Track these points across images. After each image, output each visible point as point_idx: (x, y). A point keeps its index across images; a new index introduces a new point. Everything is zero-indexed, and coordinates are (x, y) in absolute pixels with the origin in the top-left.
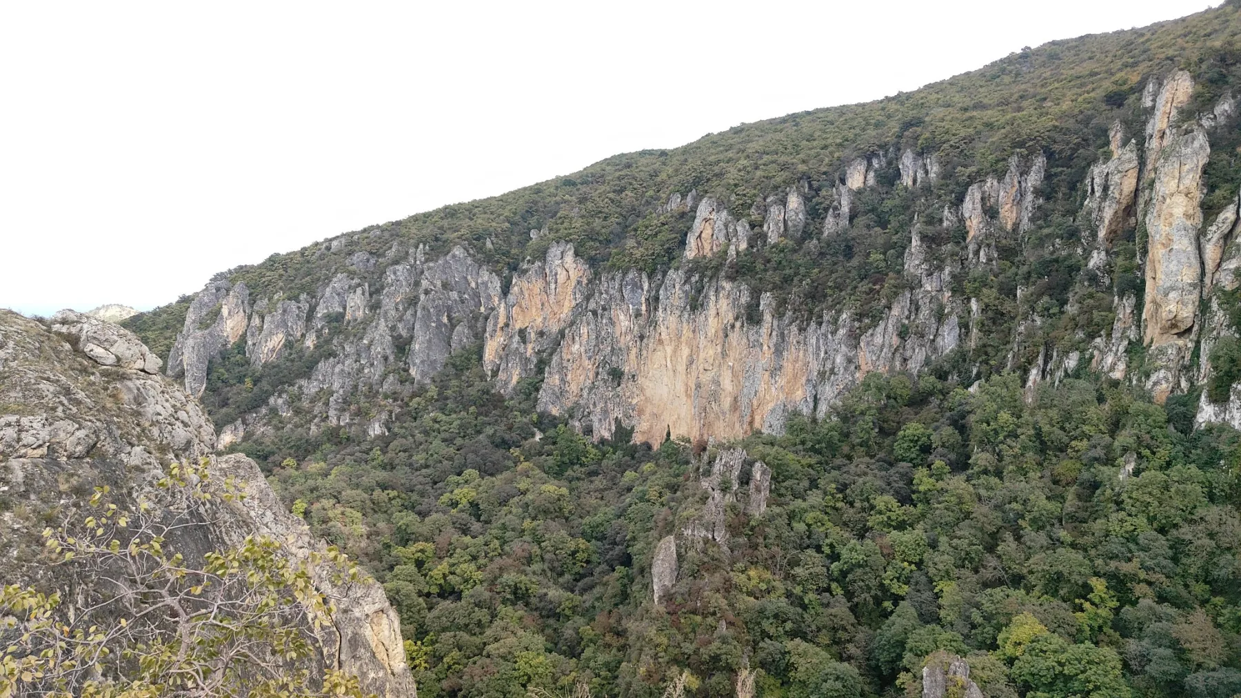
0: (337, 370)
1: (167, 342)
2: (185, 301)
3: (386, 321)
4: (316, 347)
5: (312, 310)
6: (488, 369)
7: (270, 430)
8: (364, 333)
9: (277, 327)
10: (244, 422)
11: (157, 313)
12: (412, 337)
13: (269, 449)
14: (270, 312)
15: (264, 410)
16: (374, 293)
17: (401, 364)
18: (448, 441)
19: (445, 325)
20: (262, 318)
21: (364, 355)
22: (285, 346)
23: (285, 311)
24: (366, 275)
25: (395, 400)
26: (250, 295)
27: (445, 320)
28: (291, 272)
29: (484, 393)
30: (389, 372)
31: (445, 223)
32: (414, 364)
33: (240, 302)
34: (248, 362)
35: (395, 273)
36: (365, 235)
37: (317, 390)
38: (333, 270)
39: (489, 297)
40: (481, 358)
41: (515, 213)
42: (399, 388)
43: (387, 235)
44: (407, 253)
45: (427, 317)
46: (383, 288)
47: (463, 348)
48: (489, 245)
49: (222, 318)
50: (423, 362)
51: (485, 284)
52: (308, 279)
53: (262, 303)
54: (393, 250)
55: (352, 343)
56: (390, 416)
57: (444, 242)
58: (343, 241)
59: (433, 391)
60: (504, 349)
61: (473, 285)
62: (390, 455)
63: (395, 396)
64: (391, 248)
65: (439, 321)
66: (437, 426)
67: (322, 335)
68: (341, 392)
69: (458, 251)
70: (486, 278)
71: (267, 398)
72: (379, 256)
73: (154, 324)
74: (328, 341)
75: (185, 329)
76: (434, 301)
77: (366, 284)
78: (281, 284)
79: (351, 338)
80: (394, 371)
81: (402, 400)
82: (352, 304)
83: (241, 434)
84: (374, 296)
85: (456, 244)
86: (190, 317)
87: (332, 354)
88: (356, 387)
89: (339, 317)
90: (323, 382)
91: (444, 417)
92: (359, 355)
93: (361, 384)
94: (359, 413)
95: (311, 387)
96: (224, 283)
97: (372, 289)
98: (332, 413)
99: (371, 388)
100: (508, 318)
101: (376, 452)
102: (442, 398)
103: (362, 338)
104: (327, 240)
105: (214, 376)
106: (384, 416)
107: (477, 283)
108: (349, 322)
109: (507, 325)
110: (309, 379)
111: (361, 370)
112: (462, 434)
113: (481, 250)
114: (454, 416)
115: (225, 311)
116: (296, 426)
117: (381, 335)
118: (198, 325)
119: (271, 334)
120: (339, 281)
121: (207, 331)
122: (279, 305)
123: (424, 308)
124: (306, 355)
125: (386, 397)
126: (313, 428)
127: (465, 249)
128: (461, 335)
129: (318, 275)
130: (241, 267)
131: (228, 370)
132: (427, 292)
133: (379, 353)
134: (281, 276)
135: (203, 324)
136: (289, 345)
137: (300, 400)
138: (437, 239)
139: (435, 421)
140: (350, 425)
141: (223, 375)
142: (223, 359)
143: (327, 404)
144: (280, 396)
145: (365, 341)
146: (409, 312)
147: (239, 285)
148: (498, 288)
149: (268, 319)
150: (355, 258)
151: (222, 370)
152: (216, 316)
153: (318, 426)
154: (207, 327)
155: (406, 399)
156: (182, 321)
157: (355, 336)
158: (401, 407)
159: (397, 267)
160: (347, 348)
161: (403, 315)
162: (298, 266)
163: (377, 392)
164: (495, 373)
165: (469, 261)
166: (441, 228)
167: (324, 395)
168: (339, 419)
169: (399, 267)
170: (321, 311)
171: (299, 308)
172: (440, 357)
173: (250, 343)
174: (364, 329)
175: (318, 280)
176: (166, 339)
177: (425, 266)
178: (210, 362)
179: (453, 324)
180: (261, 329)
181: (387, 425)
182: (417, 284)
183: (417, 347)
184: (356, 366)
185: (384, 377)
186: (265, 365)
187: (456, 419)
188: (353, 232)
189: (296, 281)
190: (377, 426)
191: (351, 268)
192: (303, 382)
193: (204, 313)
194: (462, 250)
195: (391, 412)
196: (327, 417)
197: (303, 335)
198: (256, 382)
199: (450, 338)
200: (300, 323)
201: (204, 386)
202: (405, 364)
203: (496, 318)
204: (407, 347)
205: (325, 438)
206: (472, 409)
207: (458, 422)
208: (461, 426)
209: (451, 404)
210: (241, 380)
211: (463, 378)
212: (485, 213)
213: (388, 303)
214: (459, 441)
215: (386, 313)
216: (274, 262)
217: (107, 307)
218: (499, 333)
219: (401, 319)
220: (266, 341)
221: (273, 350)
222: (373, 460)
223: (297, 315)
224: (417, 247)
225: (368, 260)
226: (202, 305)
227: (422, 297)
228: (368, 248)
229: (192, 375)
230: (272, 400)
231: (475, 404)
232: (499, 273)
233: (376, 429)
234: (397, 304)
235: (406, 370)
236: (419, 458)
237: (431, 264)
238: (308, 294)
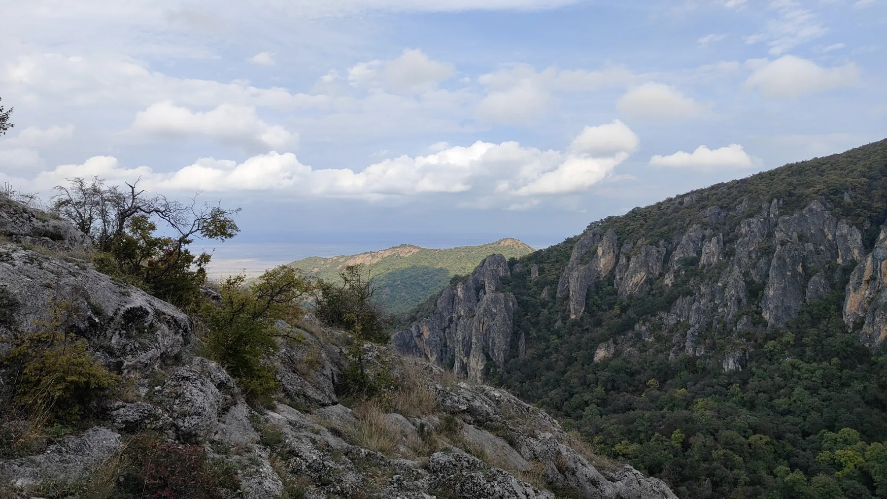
0: (694, 307)
1: (557, 272)
2: (570, 242)
3: (740, 267)
4: (673, 285)
5: (669, 254)
6: (848, 319)
7: (635, 351)
8: (719, 277)
9: (641, 266)
10: (615, 342)
11: (551, 250)
12: (764, 284)
13: (634, 368)
14: (636, 254)
15: (630, 334)
16: (728, 242)
17: (754, 307)
18: (813, 390)
19: (800, 274)
20: (629, 259)
21: (718, 297)
22: (646, 281)
23: (647, 254)
24: (718, 226)
25: (749, 340)
26: (618, 239)
27: (800, 269)
28: (650, 222)
29: (848, 346)
30: (743, 314)
31: (794, 180)
32: (768, 309)
33: (611, 245)
34: (615, 293)
35: (749, 225)
36: (713, 192)
37: (675, 322)
38: (687, 221)
39: (848, 250)
40: (840, 308)
41: (870, 168)
42: (752, 329)
43: (735, 192)
44: (760, 207)
45: (782, 266)
46: (737, 238)
47: (821, 298)
48: (847, 198)
49: (597, 257)
50: (777, 307)
51: (844, 237)
52: (666, 228)
53: (627, 247)
54: (744, 204)
55: (708, 284)
56: (744, 354)
57: (798, 197)
58: (695, 197)
59: (789, 337)
60: (870, 303)
61: (830, 237)
62: (750, 394)
63: (748, 336)
64: (741, 202)
65: (794, 270)
66: (796, 372)
67: (679, 276)
68: (697, 326)
69: (815, 205)
70: (845, 231)
71: (634, 324)
72: (729, 210)
73: (548, 258)
74: (685, 282)
75: (570, 263)
76: (790, 251)
77: (721, 235)
78: (643, 232)
79: (706, 281)
80: (747, 314)
81: (756, 341)
82: (707, 251)
83: (612, 351)
84: (728, 245)
85: (812, 199)
86: (574, 255)
87: (689, 293)
88: (710, 324)
89: (694, 262)
90: (679, 316)
91: (804, 365)
92: (714, 296)
93: (715, 322)
94: (713, 347)
95: (670, 320)
96: (597, 231)
97: (726, 239)
98: (688, 344)
99: (725, 326)
100: (875, 271)
101: (735, 388)
102: (799, 343)
103: (717, 281)
104: (678, 197)
105: (591, 301)
106: (738, 354)
107: (834, 236)
108: (704, 266)
109: (873, 278)
110: (669, 312)
111: (715, 309)
112: (825, 385)
113: (838, 204)
114: (815, 364)
115: (600, 251)
116: (658, 351)
117: (735, 280)
118: (579, 261)
119: (635, 272)
120: (694, 231)
121: (586, 266)
122: (643, 249)
123: (779, 258)
124: (667, 291)
125: (740, 336)
126: (672, 354)
127: (822, 203)
128: (817, 284)
129: (674, 225)
130: (610, 218)
131: (601, 298)
132: (783, 243)
133: (733, 295)
134: (642, 225)
135: (582, 260)
136: (649, 281)
137: (660, 329)
138: (791, 195)
139: (793, 366)
140: (705, 357)
141: (597, 301)
142: (597, 288)
143: (684, 336)
144: (644, 324)
145: (720, 284)
146: (762, 261)
147: (610, 231)
148: (859, 241)
149: (633, 259)
150: (708, 211)
151: (596, 297)
152: (593, 255)
153: (676, 354)
154: (587, 263)
155: (759, 341)
156: (568, 257)
157: (710, 279)
158: (754, 347)
159: (752, 220)
160: (703, 289)
161: (756, 263)
162: (656, 217)
163: (731, 330)
164: (859, 325)
165: (827, 214)
166: (790, 184)
167: (682, 327)
168: (695, 350)
169: (754, 220)
170: (677, 255)
171: (658, 251)
172: (795, 304)
173: (618, 277)
174: (719, 273)
175: (674, 229)
176: (556, 269)
177: (780, 219)
178: (588, 290)
179: (808, 275)
180: (627, 267)
181: (742, 362)
182: (770, 235)
183: (771, 293)
184: (711, 305)
185: (738, 318)
186: (630, 297)
187: (819, 369)
188: (702, 190)
189: (655, 230)
190: (731, 361)
191: (704, 220)
192: (663, 314)
193: (584, 252)
194: (820, 205)
195: (745, 351)
196: (684, 346)
197: (661, 275)
198: (624, 310)
199: (805, 286)
200: (658, 264)
201: (583, 308)
202: (758, 307)
203: (862, 271)
204: (760, 292)
205: (683, 366)
206: (835, 360)
207: (821, 371)
208: (824, 376)
209: (809, 353)
210: (611, 307)
211: (821, 327)
212: (835, 169)
213: (741, 252)
214: (824, 392)
215: (740, 260)
216: (635, 214)
217: (506, 240)
218: (863, 286)
219: (754, 266)
220: (632, 277)
221: (637, 284)
222: (733, 395)
223: (657, 258)
224: (770, 202)
225: (719, 214)
226: (583, 246)
227: (778, 248)
228: (720, 203)
229: (576, 299)
230: (637, 327)
231: (837, 355)
232: (860, 227)
233: (730, 365)
234: (750, 253)
235: (759, 313)
236: (781, 402)
237: (786, 218)
238: (665, 241)
